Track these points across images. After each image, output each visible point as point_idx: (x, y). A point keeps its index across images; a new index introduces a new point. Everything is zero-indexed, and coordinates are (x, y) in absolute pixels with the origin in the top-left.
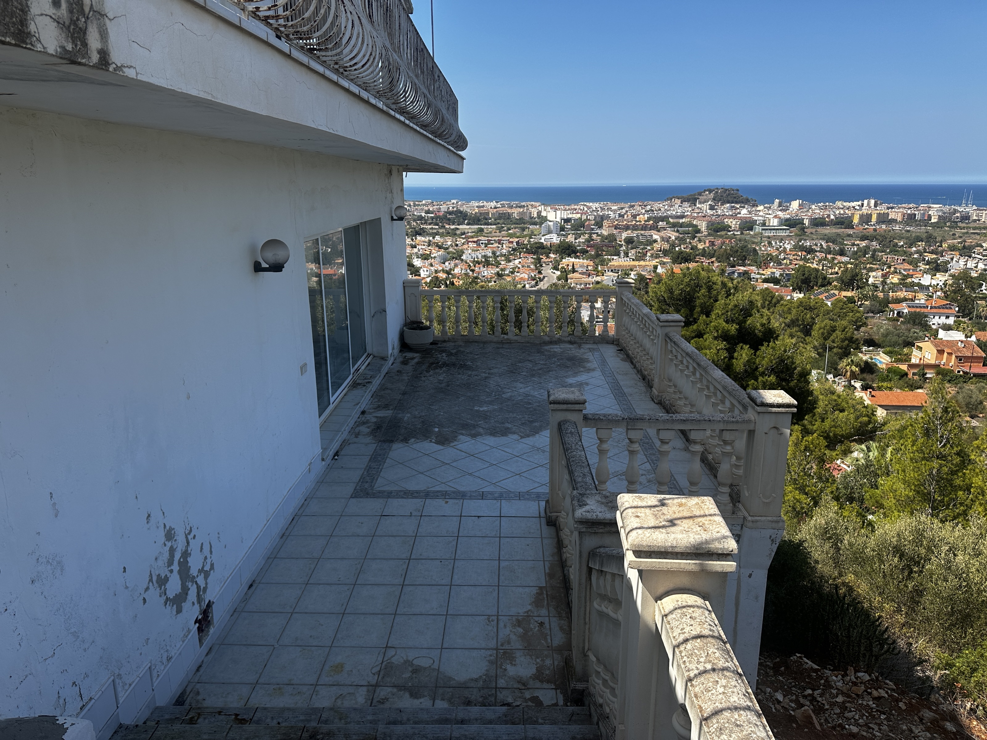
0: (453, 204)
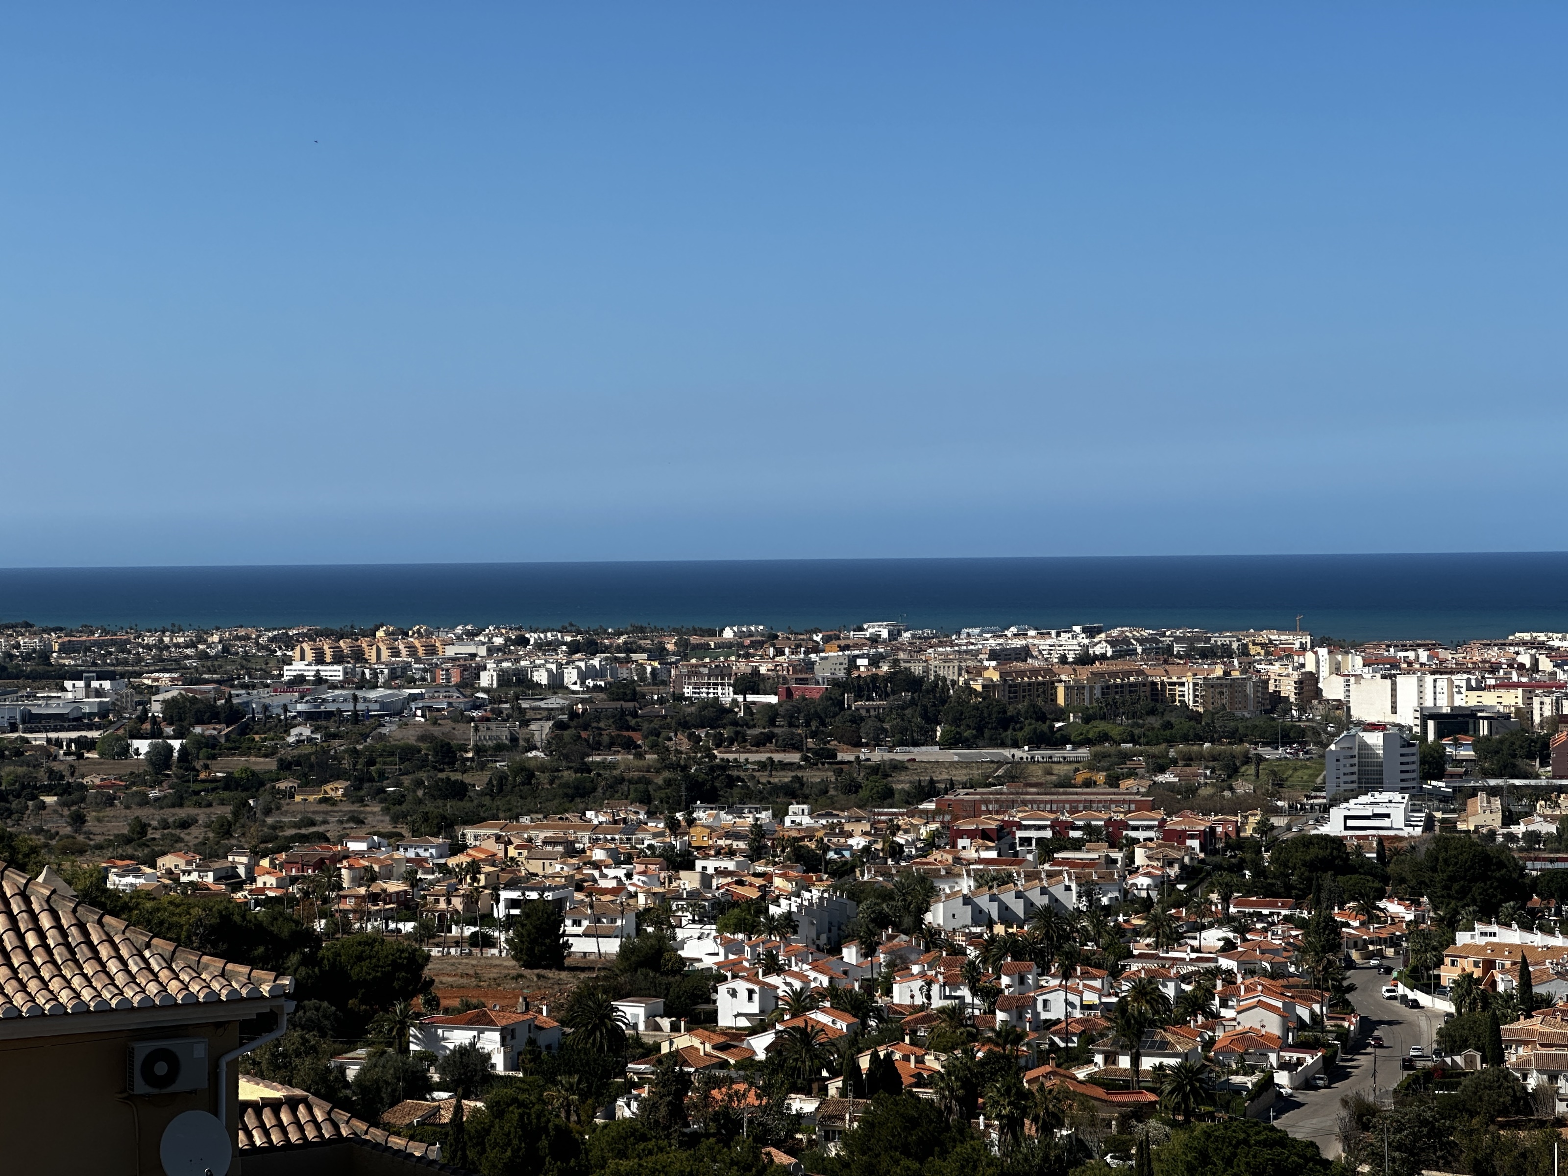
0: (875, 640)
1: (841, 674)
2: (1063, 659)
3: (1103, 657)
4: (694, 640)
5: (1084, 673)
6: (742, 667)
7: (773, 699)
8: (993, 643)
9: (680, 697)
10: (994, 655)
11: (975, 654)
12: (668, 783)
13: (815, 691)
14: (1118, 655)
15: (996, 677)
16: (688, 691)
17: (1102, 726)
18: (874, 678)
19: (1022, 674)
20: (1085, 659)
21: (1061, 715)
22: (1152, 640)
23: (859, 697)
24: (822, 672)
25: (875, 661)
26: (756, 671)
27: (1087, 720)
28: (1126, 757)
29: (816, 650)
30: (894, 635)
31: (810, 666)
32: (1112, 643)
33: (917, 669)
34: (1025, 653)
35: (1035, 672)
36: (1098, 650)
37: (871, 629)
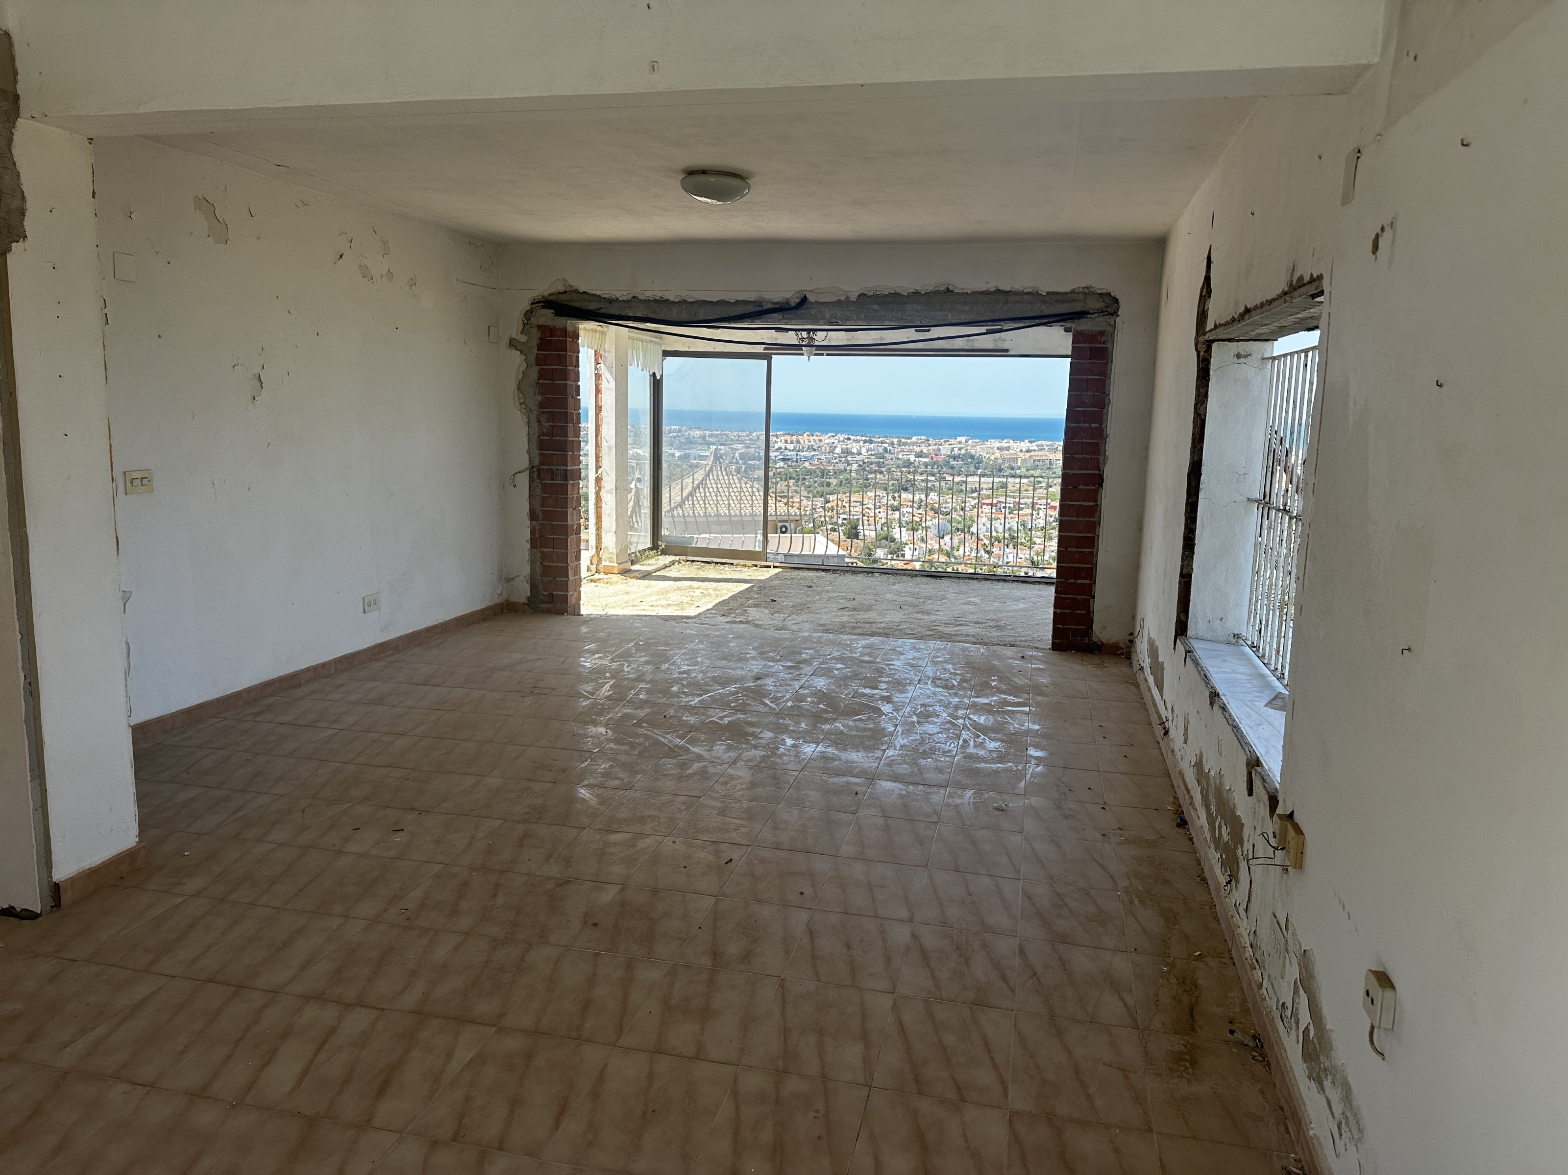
1: (949, 453)
2: (1021, 451)
3: (1035, 450)
4: (903, 440)
5: (1028, 455)
6: (918, 449)
7: (927, 460)
8: (998, 445)
9: (898, 459)
10: (998, 449)
11: (992, 448)
12: (893, 485)
13: (940, 459)
14: (1040, 450)
15: (999, 456)
16: (900, 456)
17: (1032, 472)
18: (959, 454)
19: (1007, 455)
20: (1028, 451)
21: (1019, 468)
22: (1052, 445)
23: (954, 460)
24: (943, 452)
25: (960, 449)
26: (922, 451)
27: (1027, 470)
28: (1040, 482)
29: (941, 445)
30: (966, 441)
31: (939, 450)
32: (1038, 446)
33: (973, 452)
34: (1008, 448)
35: (1011, 454)
36: (1033, 448)
37: (959, 439)
